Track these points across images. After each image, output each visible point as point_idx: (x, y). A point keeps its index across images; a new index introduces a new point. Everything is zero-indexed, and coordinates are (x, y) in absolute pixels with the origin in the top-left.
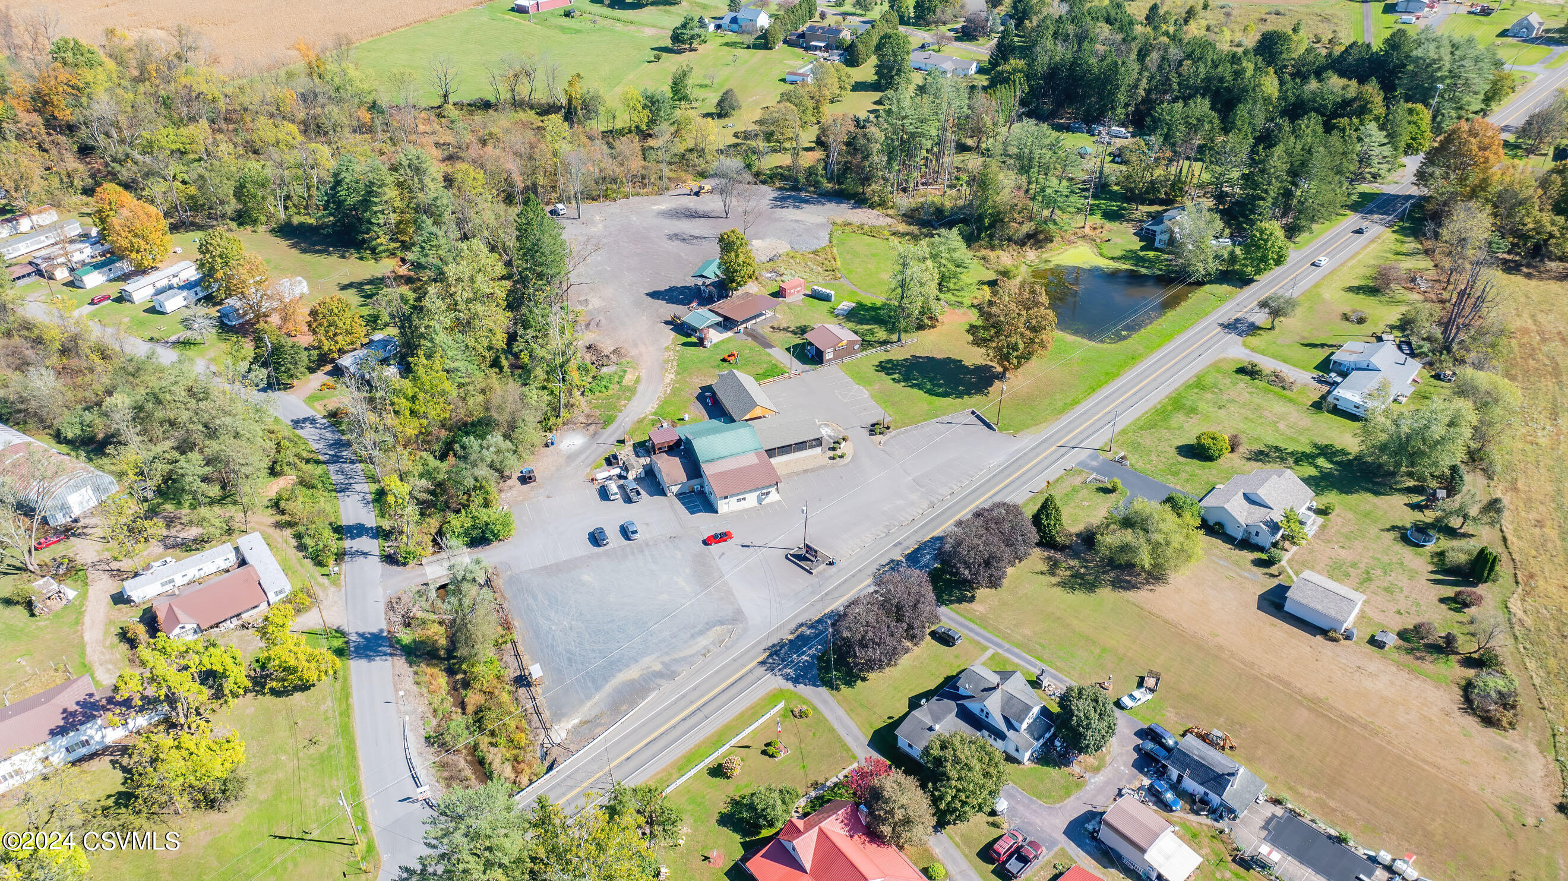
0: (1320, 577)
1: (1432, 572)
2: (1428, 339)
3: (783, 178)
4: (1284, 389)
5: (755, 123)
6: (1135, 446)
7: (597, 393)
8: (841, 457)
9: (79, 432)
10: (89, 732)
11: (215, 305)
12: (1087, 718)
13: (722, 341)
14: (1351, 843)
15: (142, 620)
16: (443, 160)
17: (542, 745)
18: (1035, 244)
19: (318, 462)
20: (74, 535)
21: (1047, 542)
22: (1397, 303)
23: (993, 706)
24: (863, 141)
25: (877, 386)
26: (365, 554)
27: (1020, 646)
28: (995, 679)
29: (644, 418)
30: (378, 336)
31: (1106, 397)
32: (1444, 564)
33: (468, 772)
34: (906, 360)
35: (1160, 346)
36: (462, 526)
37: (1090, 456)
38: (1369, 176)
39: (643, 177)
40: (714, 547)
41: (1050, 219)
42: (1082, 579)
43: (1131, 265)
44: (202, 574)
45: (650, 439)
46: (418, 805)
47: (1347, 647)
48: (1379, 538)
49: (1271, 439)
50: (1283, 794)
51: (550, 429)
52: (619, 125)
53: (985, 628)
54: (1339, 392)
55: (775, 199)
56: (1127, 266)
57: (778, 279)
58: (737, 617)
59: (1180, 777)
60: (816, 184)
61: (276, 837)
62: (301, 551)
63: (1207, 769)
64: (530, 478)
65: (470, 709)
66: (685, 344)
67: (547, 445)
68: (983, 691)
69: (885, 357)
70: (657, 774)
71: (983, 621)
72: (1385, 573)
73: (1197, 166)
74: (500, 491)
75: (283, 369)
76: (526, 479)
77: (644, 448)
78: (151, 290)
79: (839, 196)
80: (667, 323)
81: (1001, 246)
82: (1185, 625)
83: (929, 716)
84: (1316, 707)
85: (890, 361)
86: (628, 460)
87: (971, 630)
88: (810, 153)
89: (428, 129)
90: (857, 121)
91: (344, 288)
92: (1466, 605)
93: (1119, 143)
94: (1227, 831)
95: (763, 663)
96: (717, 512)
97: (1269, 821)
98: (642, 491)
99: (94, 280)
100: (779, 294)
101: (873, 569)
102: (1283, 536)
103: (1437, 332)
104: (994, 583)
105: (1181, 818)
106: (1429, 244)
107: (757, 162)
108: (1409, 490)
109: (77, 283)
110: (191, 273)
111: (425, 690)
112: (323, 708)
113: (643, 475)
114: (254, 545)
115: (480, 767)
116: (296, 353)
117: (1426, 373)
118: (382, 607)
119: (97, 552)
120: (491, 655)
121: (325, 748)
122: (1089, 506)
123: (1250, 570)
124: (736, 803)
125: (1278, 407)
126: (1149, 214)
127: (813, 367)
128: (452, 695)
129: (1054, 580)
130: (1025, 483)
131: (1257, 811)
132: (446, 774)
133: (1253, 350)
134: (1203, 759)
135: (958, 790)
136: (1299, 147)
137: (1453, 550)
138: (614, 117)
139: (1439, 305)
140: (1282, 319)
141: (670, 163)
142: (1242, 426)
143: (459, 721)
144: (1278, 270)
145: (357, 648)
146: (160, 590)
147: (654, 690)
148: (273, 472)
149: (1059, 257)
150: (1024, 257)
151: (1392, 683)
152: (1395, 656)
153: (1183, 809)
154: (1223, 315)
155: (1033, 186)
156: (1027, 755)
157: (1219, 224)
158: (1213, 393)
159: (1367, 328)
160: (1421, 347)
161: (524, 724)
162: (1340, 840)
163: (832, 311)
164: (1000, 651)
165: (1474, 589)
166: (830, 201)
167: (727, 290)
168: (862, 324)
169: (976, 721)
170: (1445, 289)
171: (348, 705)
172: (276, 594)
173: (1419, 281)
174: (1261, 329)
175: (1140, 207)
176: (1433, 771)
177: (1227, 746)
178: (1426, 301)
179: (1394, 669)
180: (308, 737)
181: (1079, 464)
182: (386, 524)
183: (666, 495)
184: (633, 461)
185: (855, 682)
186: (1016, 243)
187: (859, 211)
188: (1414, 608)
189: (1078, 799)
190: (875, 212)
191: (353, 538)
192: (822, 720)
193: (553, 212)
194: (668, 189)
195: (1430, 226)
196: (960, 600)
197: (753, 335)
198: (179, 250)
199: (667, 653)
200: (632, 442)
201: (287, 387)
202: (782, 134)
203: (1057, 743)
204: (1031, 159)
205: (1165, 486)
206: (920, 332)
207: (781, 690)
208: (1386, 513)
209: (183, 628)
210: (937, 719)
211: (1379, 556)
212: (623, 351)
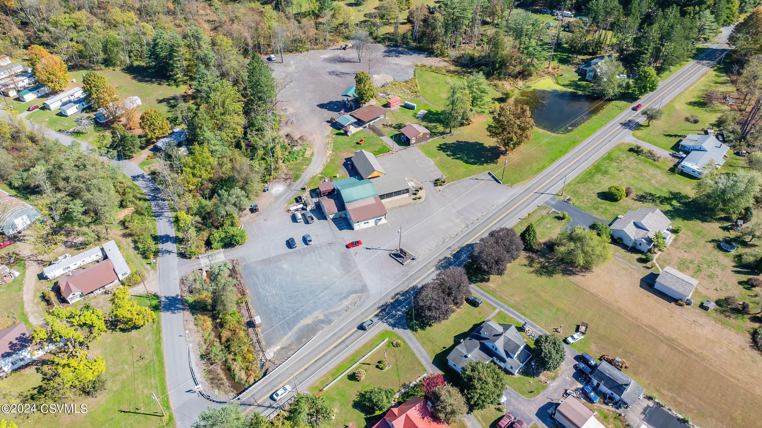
0: (674, 270)
1: (734, 266)
2: (733, 132)
3: (390, 40)
4: (655, 161)
5: (375, 8)
6: (575, 193)
7: (291, 162)
8: (419, 198)
9: (20, 183)
10: (24, 354)
11: (93, 111)
12: (550, 353)
13: (357, 133)
14: (691, 423)
15: (53, 289)
16: (212, 30)
17: (261, 360)
18: (522, 78)
19: (145, 200)
20: (19, 240)
21: (528, 248)
22: (715, 111)
23: (499, 345)
24: (432, 21)
25: (438, 158)
26: (169, 252)
27: (513, 307)
28: (500, 329)
29: (316, 176)
30: (177, 129)
31: (560, 165)
32: (741, 262)
33: (222, 375)
34: (453, 143)
35: (588, 136)
36: (220, 237)
37: (551, 198)
38: (702, 39)
39: (316, 39)
40: (352, 249)
41: (531, 64)
42: (547, 269)
43: (574, 89)
44: (85, 263)
45: (318, 188)
46: (195, 394)
47: (688, 309)
48: (705, 246)
49: (648, 189)
50: (654, 395)
51: (266, 182)
52: (303, 10)
53: (495, 296)
54: (685, 163)
55: (385, 52)
56: (572, 90)
57: (387, 97)
58: (364, 289)
59: (598, 385)
60: (407, 43)
61: (121, 411)
62: (136, 250)
63: (613, 381)
64: (256, 210)
65: (224, 340)
66: (337, 134)
67: (264, 191)
68: (494, 336)
69: (443, 141)
70: (321, 378)
71: (493, 292)
72: (709, 267)
73: (610, 33)
74: (240, 217)
75: (127, 148)
76: (253, 210)
77: (315, 193)
78: (59, 103)
79: (419, 50)
80: (328, 122)
81: (505, 78)
82: (601, 296)
83: (465, 349)
84: (671, 344)
85: (445, 144)
86: (307, 200)
87: (487, 298)
88: (404, 26)
89: (204, 13)
90: (429, 8)
91: (160, 102)
92: (753, 286)
93: (567, 20)
94: (623, 414)
95: (377, 315)
96: (353, 229)
97: (645, 409)
98: (314, 218)
99: (30, 97)
100: (387, 105)
101: (435, 262)
102: (654, 245)
103: (738, 128)
104: (500, 273)
105: (598, 407)
106: (734, 78)
107: (376, 31)
108: (721, 219)
109: (21, 99)
110: (79, 94)
111: (200, 328)
112: (147, 338)
113: (315, 208)
114: (110, 247)
115: (228, 372)
116: (133, 140)
117: (732, 152)
118: (178, 282)
119: (31, 250)
120: (235, 309)
121: (148, 361)
122: (550, 227)
123: (636, 265)
124: (362, 396)
125: (652, 171)
126: (583, 60)
127: (405, 147)
128: (214, 331)
129: (531, 269)
130: (516, 214)
131: (639, 404)
132: (211, 376)
133: (638, 138)
134: (612, 376)
135: (481, 395)
136: (666, 24)
137: (747, 255)
138: (301, 6)
139: (739, 113)
140: (654, 120)
141: (330, 32)
142: (632, 182)
143: (218, 347)
144: (651, 94)
145: (165, 305)
146: (63, 272)
147: (320, 330)
148: (122, 205)
149: (535, 85)
150: (517, 84)
151: (712, 330)
152: (714, 315)
153: (600, 402)
154: (622, 118)
155: (522, 46)
156: (517, 371)
157: (622, 68)
158: (617, 162)
159: (699, 126)
160: (729, 137)
161: (252, 348)
162: (684, 421)
163: (415, 116)
164: (503, 310)
165: (758, 277)
166: (414, 53)
167: (359, 104)
168: (431, 123)
169: (490, 352)
170: (742, 103)
171: (160, 337)
172: (123, 275)
173: (728, 99)
174: (642, 126)
175: (578, 56)
176: (735, 382)
177: (624, 366)
178: (731, 110)
179: (713, 322)
180: (139, 355)
181: (546, 203)
182: (181, 235)
183: (327, 219)
184: (309, 201)
185: (425, 327)
186: (512, 77)
187: (429, 58)
188: (724, 287)
189: (544, 395)
190: (438, 59)
191: (163, 243)
192: (407, 348)
193: (269, 59)
194: (329, 46)
195: (736, 67)
196: (483, 280)
197: (372, 128)
198: (74, 80)
199: (327, 309)
200: (309, 189)
201: (130, 157)
202: (389, 15)
203: (533, 364)
204: (522, 32)
205: (591, 217)
206: (462, 127)
207: (387, 331)
208: (709, 232)
209: (74, 294)
210: (469, 351)
211: (705, 257)
212: (305, 138)
